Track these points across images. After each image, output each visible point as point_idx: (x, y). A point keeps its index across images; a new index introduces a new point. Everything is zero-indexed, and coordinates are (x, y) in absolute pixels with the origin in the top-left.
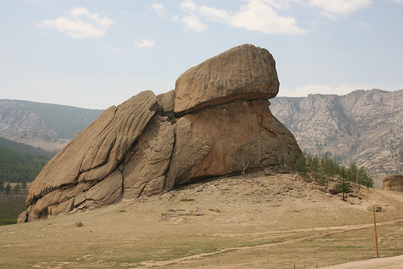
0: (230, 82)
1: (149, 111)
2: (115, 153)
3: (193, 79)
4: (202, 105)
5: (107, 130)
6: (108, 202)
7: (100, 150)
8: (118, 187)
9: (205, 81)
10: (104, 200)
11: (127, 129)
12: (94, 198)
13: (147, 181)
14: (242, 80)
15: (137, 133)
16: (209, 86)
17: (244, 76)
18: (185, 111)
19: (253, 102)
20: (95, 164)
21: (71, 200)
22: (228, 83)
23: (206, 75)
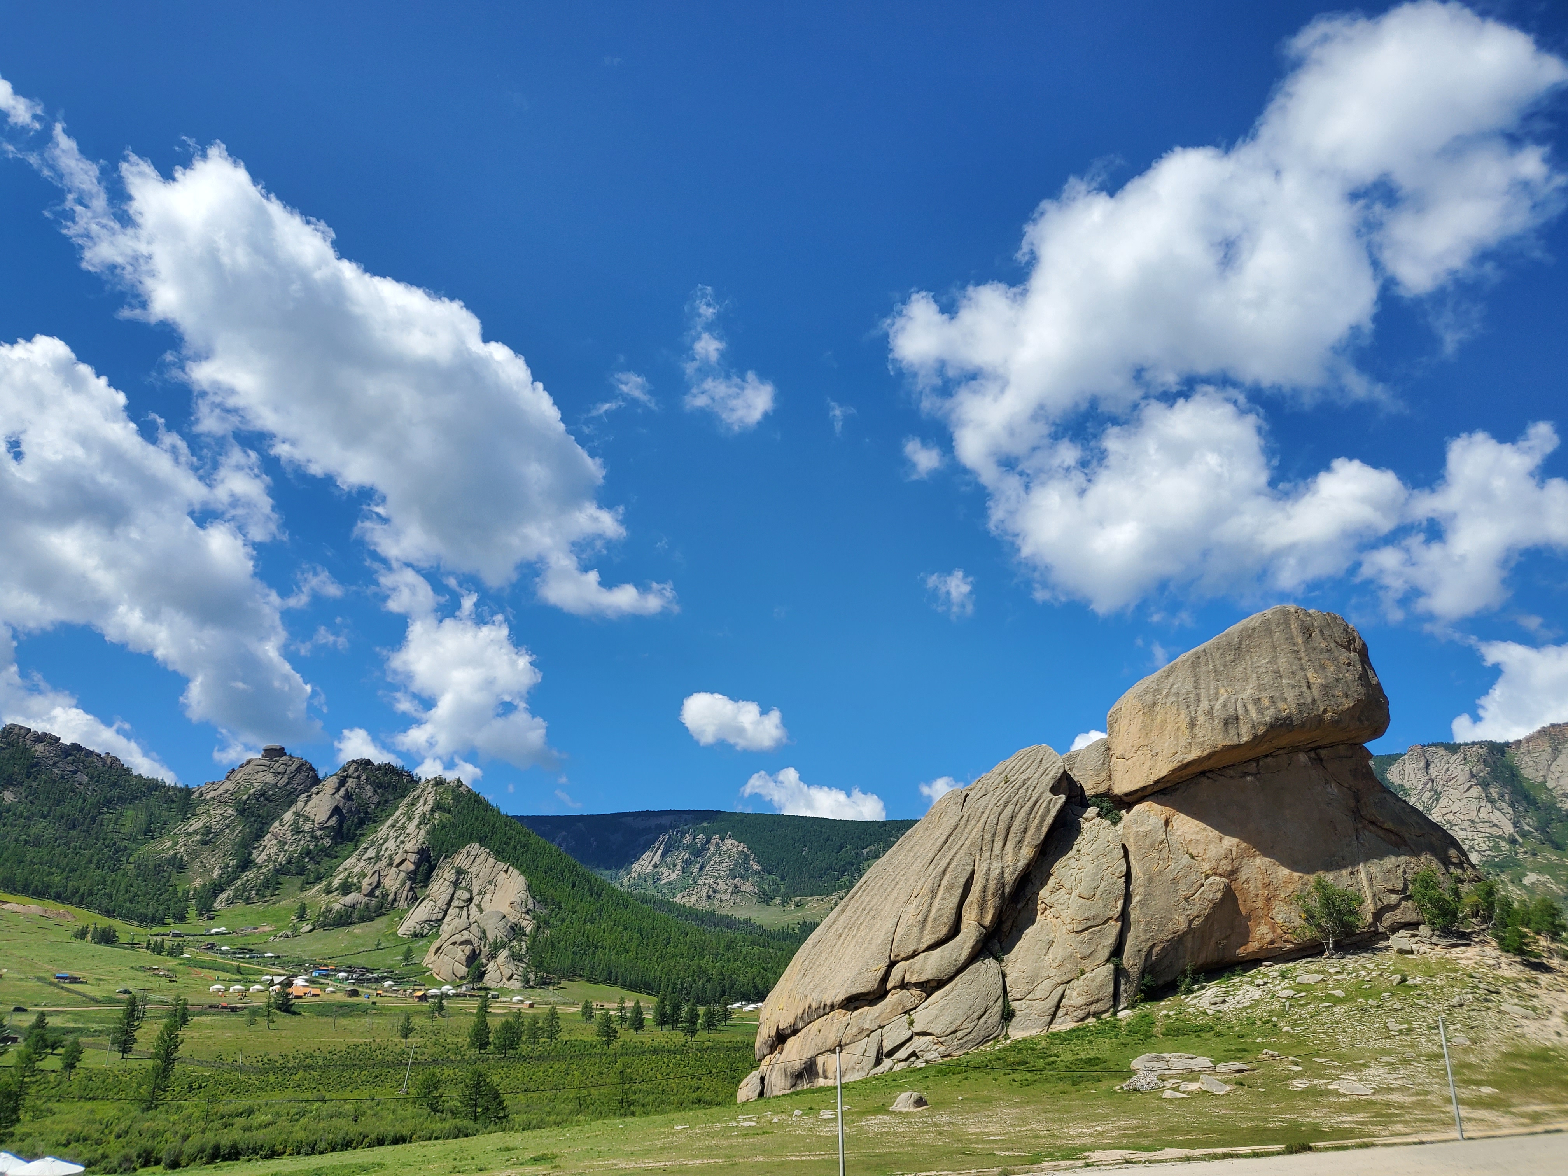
0: (1255, 704)
1: (1051, 796)
2: (975, 906)
3: (1155, 704)
4: (1189, 771)
5: (949, 849)
6: (972, 1040)
7: (937, 901)
8: (994, 998)
9: (1188, 707)
10: (960, 1034)
11: (998, 845)
12: (936, 1029)
13: (1065, 978)
14: (1286, 695)
15: (1027, 853)
16: (1201, 719)
17: (1288, 685)
18: (1144, 788)
19: (1323, 753)
20: (927, 941)
21: (876, 1036)
22: (1250, 707)
23: (1188, 693)
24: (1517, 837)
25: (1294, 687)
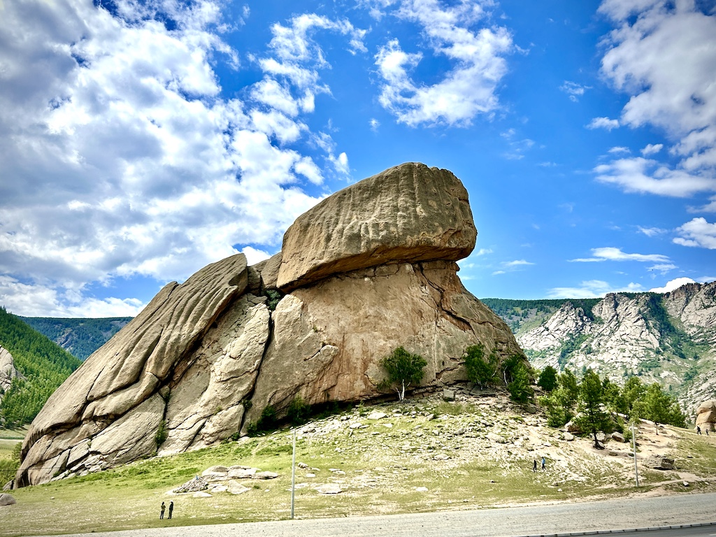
0: (373, 227)
1: (227, 286)
2: (153, 361)
3: (308, 225)
4: (321, 272)
5: (150, 322)
6: (128, 457)
7: (128, 358)
8: (152, 427)
9: (328, 227)
10: (120, 453)
11: (182, 319)
12: (103, 450)
13: (207, 414)
14: (398, 223)
15: (199, 325)
16: (335, 236)
17: (401, 216)
18: (291, 283)
19: (424, 265)
20: (115, 384)
21: (65, 454)
22: (370, 229)
23: (331, 218)
24: (661, 350)
25: (404, 217)
